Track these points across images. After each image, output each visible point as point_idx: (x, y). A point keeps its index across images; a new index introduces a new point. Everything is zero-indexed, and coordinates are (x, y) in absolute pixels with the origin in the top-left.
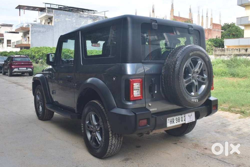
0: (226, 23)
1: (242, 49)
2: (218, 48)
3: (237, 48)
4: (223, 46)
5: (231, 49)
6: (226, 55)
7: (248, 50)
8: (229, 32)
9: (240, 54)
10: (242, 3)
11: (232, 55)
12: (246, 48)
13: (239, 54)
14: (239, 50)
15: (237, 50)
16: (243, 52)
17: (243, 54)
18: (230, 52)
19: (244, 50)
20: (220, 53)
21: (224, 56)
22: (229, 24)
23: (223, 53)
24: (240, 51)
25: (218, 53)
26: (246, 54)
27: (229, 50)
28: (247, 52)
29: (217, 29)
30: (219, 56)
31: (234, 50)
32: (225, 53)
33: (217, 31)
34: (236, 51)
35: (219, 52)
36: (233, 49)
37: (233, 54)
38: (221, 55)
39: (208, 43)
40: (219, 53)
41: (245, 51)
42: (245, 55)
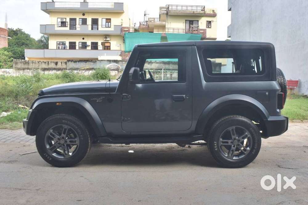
0: (10, 28)
1: (51, 62)
2: (20, 60)
3: (45, 61)
4: (24, 58)
5: (37, 62)
6: (31, 69)
7: (58, 64)
8: (17, 41)
9: (49, 68)
10: (47, 9)
11: (38, 69)
12: (56, 61)
13: (47, 68)
14: (47, 63)
15: (45, 63)
16: (52, 65)
17: (52, 67)
18: (36, 66)
19: (53, 63)
20: (23, 66)
21: (28, 70)
22: (15, 29)
23: (26, 66)
24: (48, 65)
25: (19, 66)
26: (56, 68)
27: (35, 63)
28: (58, 66)
29: (3, 35)
30: (21, 70)
31: (42, 63)
32: (30, 67)
33: (3, 37)
34: (43, 64)
35: (21, 64)
36: (40, 62)
37: (40, 67)
38: (24, 69)
39: (4, 52)
40: (21, 66)
41: (55, 65)
42: (54, 69)
